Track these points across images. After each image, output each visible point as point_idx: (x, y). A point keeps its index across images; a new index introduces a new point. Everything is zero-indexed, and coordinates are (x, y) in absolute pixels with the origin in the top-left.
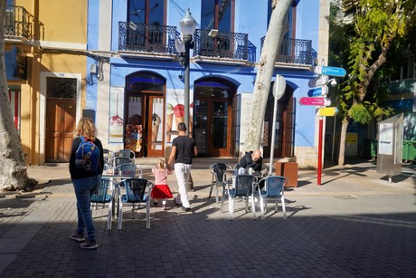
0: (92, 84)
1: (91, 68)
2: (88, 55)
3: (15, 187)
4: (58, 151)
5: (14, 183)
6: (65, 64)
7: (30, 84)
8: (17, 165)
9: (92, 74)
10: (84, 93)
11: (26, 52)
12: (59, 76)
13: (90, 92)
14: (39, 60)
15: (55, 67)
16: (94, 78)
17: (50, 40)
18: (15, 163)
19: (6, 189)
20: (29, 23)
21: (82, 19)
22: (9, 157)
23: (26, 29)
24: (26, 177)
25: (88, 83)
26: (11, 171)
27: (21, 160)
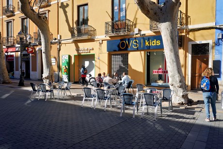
0: (219, 45)
1: (219, 36)
2: (216, 28)
3: (184, 102)
4: (198, 84)
5: (183, 100)
6: (202, 36)
7: (183, 49)
8: (184, 91)
9: (219, 39)
10: (214, 51)
11: (181, 33)
12: (198, 43)
13: (217, 50)
14: (188, 36)
15: (197, 38)
16: (220, 41)
17: (193, 24)
18: (183, 90)
19: (179, 104)
20: (183, 18)
21: (213, 8)
22: (180, 87)
23: (181, 21)
24: (188, 98)
25: (216, 45)
26: (181, 94)
27: (186, 89)
